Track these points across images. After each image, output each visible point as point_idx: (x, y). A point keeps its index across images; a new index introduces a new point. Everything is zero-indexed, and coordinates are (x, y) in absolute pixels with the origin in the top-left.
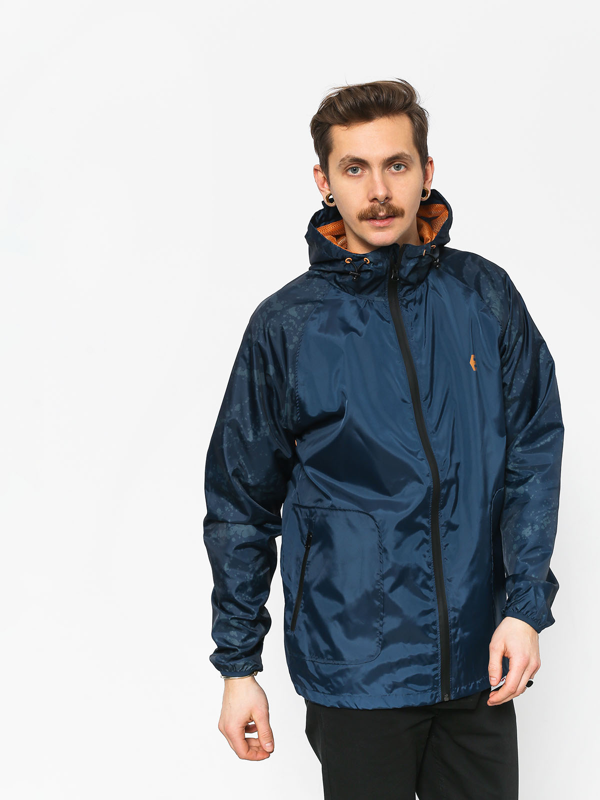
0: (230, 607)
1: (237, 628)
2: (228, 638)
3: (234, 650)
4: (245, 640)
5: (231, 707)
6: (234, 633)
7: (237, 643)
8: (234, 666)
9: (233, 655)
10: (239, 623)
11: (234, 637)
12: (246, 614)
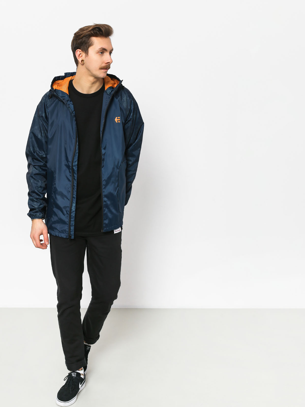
0: (34, 195)
1: (36, 202)
2: (33, 205)
3: (35, 209)
4: (39, 206)
5: (35, 229)
6: (35, 203)
7: (36, 207)
8: (36, 215)
9: (35, 211)
10: (37, 200)
11: (35, 205)
12: (39, 197)
